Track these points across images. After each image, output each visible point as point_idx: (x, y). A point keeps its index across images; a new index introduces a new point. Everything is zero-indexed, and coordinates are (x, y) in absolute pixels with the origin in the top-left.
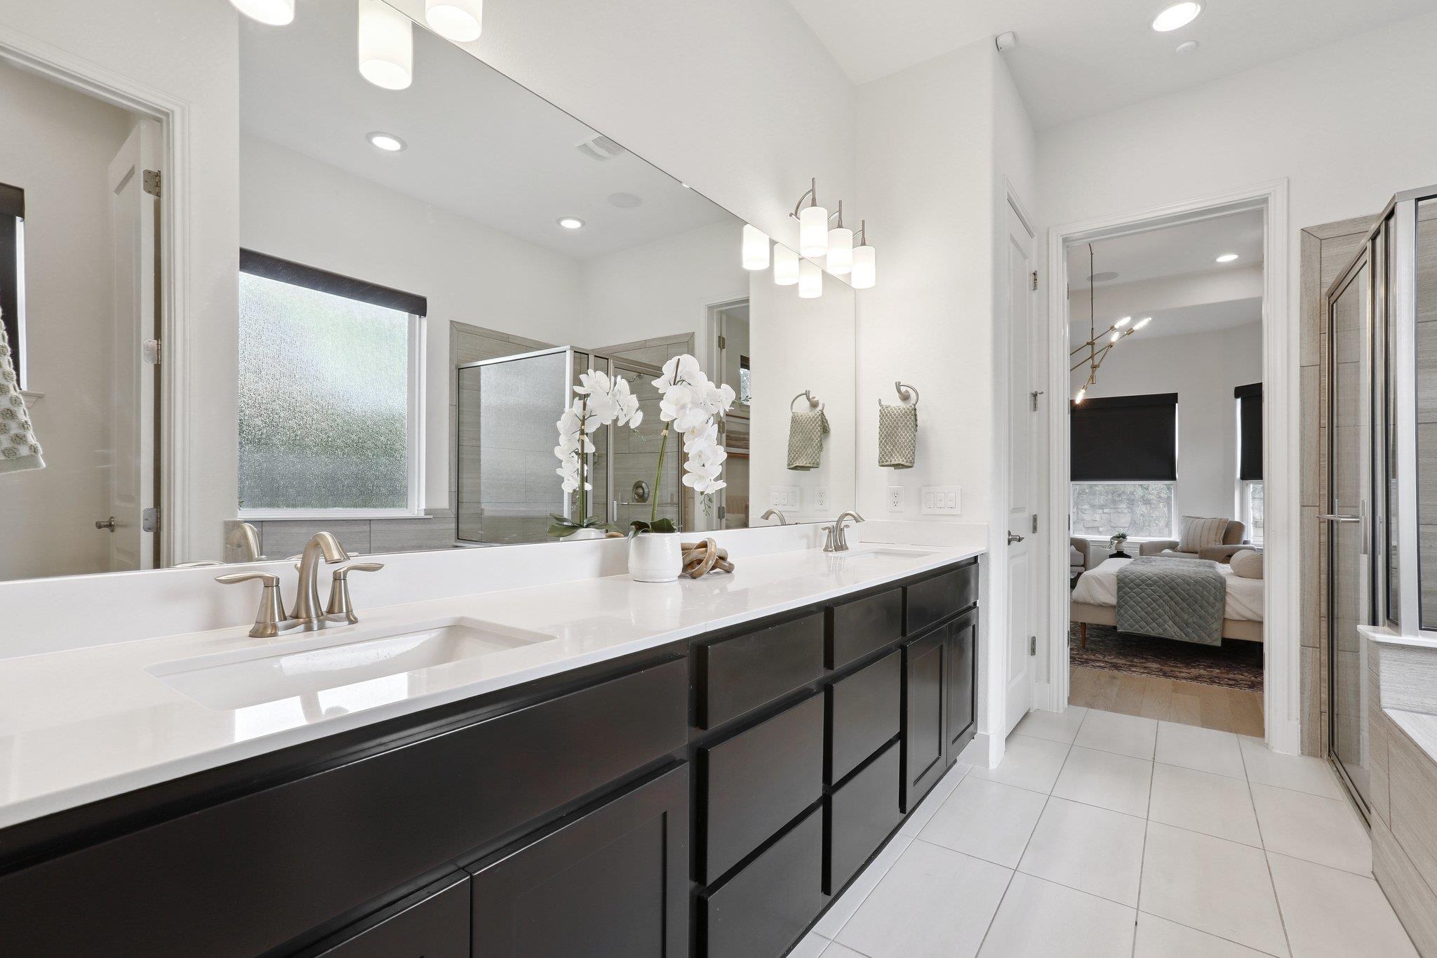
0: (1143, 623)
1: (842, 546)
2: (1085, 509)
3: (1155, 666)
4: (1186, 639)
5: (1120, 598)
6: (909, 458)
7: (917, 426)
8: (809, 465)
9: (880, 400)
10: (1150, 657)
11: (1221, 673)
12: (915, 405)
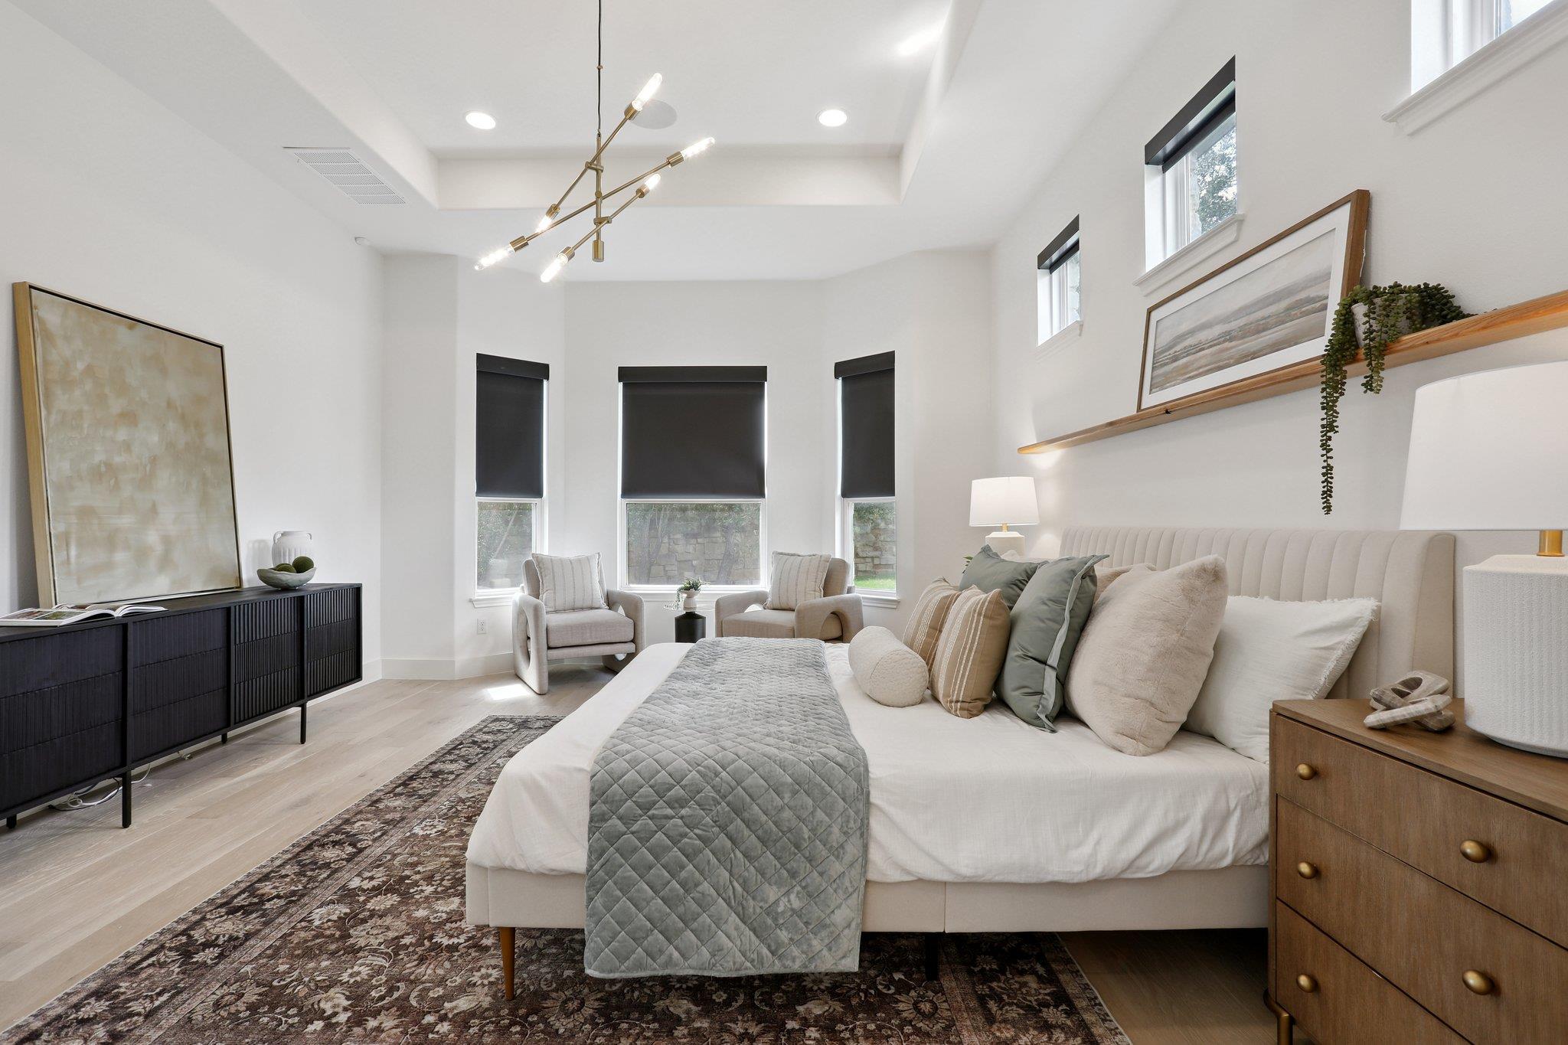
2: (677, 539)
5: (596, 850)
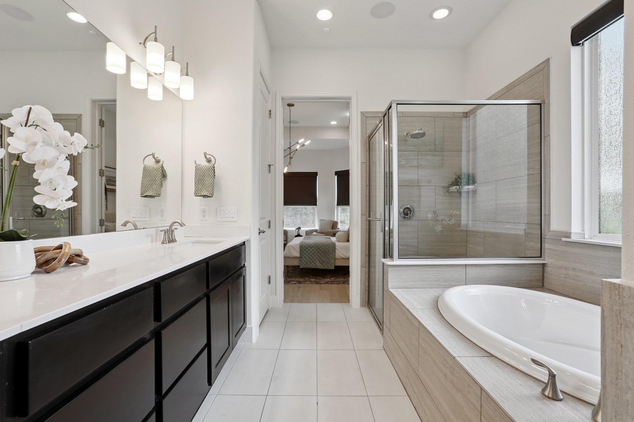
0: (309, 263)
1: (173, 240)
3: (313, 280)
4: (323, 268)
5: (301, 254)
6: (211, 192)
7: (215, 175)
8: (154, 195)
9: (195, 161)
10: (311, 276)
11: (334, 279)
12: (214, 165)
